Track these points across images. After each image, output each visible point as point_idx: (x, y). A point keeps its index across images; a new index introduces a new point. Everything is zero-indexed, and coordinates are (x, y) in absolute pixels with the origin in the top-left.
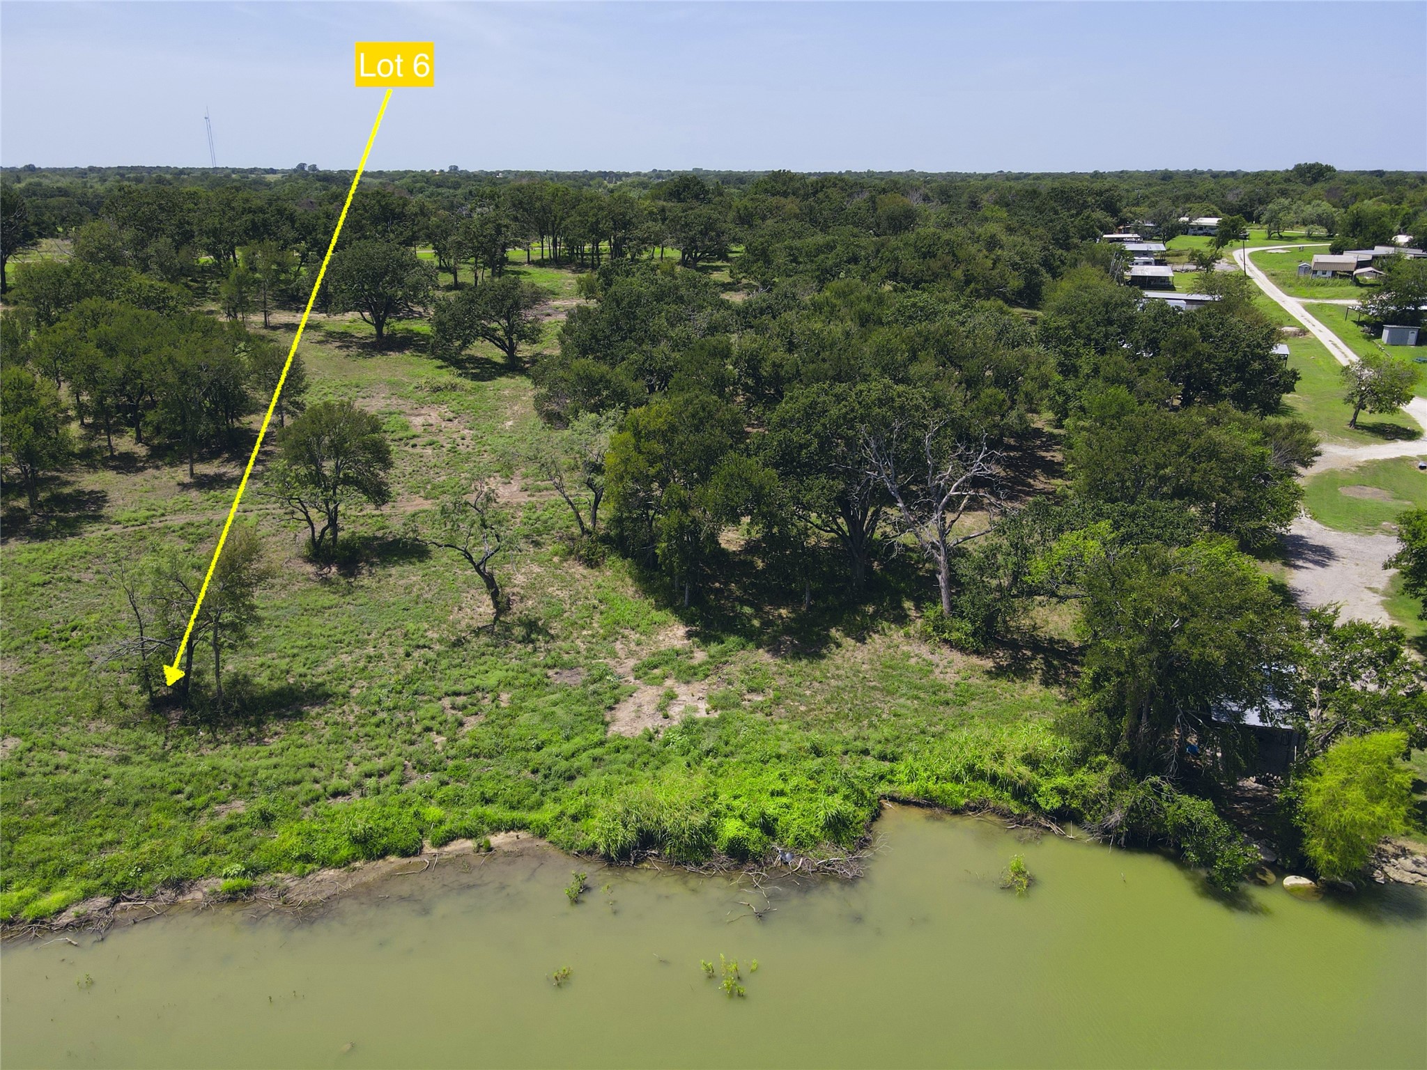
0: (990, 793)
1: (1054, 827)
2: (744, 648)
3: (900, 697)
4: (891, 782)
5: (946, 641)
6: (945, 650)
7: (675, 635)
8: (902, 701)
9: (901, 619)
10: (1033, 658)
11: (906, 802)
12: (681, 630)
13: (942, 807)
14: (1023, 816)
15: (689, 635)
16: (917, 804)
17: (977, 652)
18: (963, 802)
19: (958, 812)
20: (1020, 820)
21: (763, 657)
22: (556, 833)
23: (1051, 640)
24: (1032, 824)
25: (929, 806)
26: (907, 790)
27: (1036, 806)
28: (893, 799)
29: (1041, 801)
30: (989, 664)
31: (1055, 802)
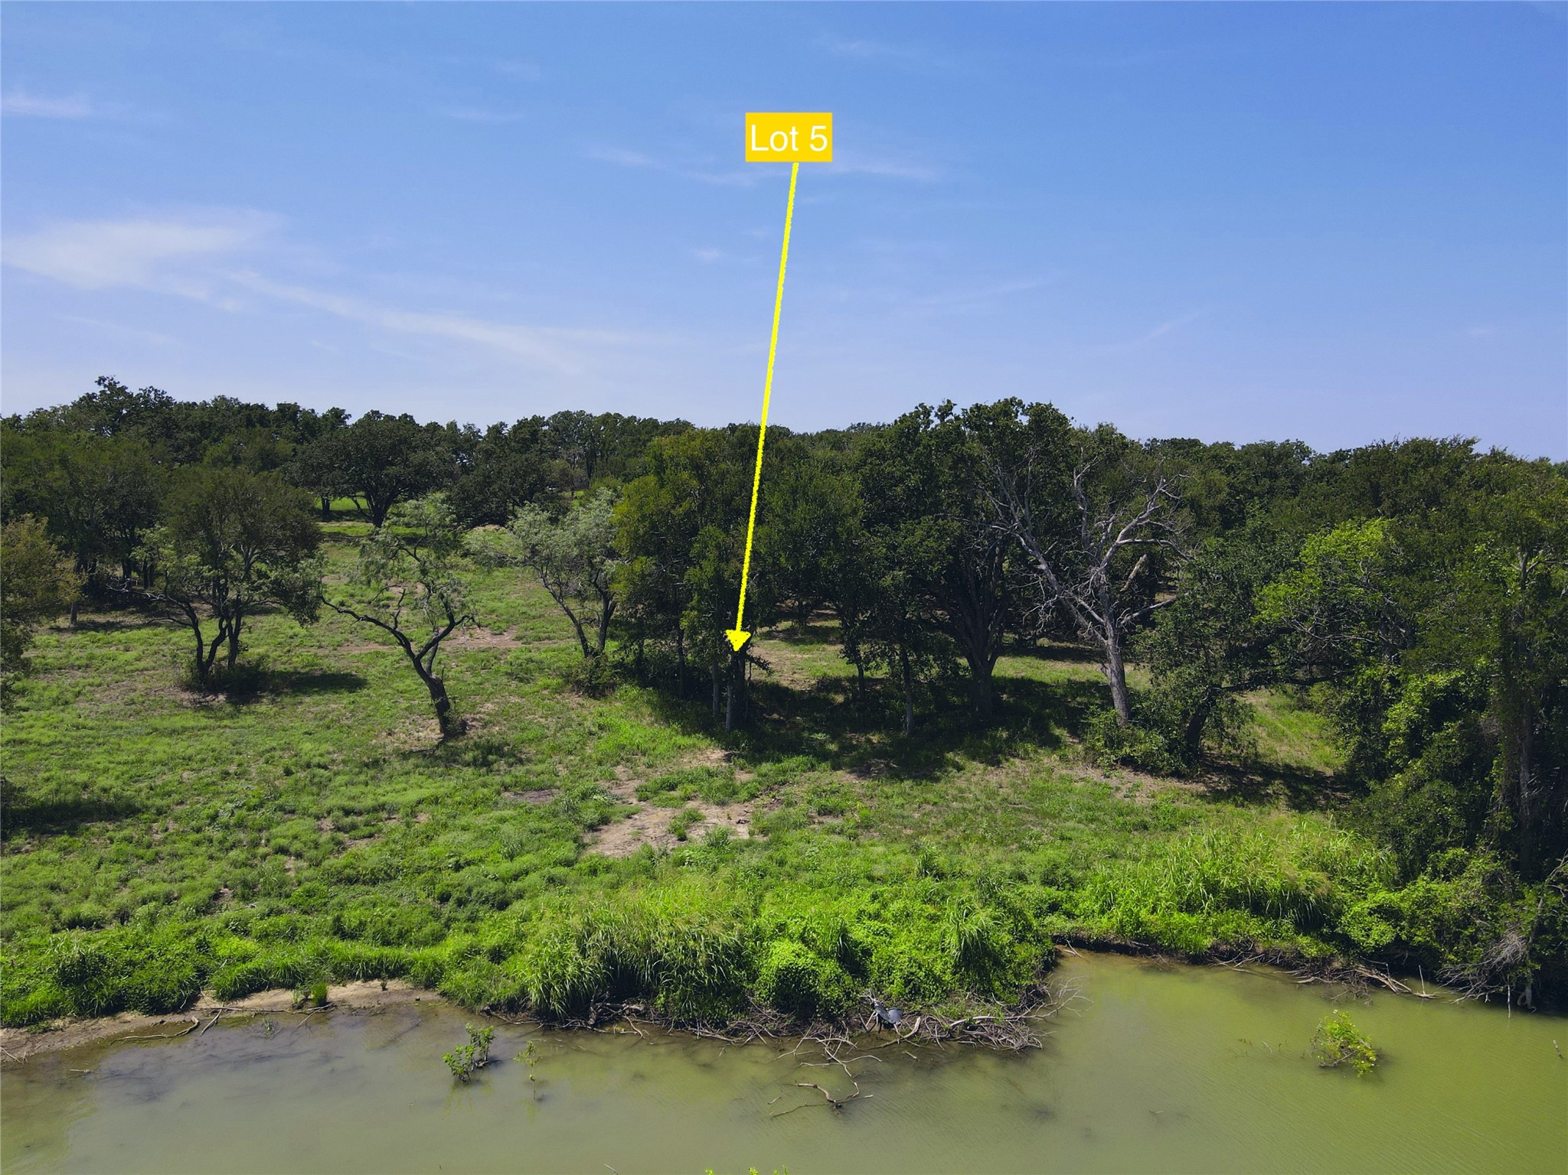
0: (1254, 927)
1: (1389, 981)
3: (1066, 820)
4: (1070, 915)
5: (1127, 762)
6: (1126, 773)
7: (713, 756)
8: (1071, 824)
9: (1054, 743)
11: (1100, 947)
12: (719, 754)
13: (1170, 952)
14: (1326, 961)
15: (728, 759)
16: (1124, 950)
17: (1177, 775)
18: (1208, 942)
19: (1199, 959)
20: (1319, 966)
21: (844, 778)
24: (1342, 975)
25: (1145, 952)
26: (1101, 926)
27: (1346, 943)
28: (1079, 943)
29: (1356, 933)
30: (1202, 788)
31: (1381, 933)
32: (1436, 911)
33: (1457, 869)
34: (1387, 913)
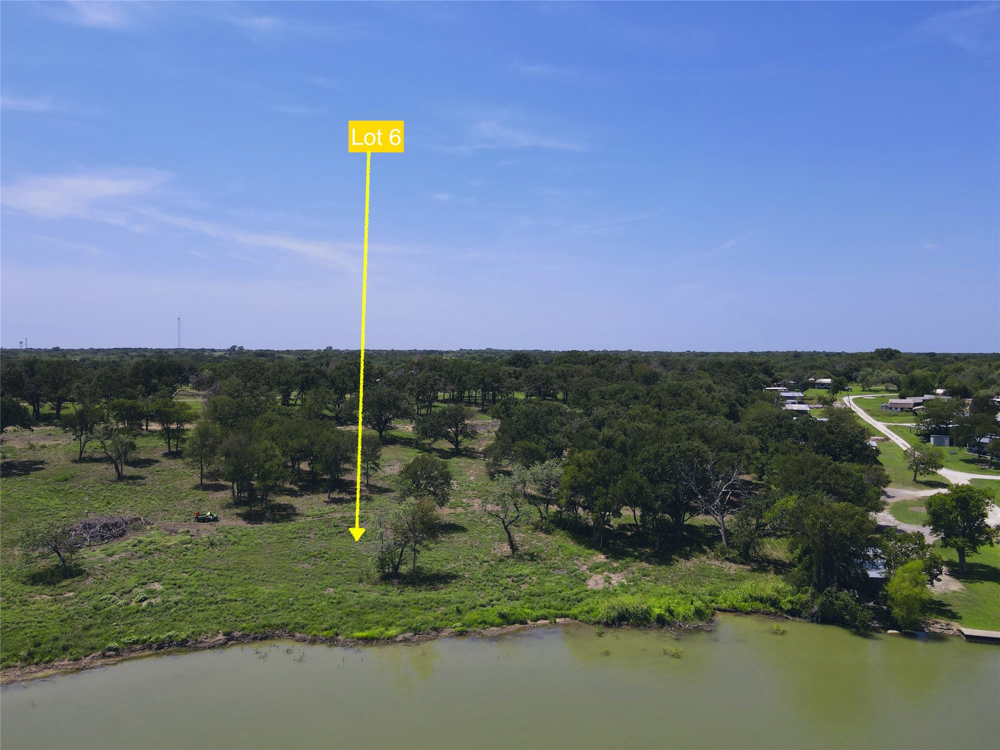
0: (760, 606)
1: (790, 618)
2: (635, 562)
3: (712, 578)
4: (716, 603)
5: (727, 559)
6: (728, 563)
7: (601, 558)
8: (713, 579)
9: (704, 552)
10: (768, 566)
11: (724, 611)
12: (603, 557)
13: (741, 612)
14: (777, 613)
15: (607, 558)
16: (730, 611)
17: (742, 563)
18: (750, 609)
19: (748, 613)
20: (775, 614)
21: (644, 565)
22: (581, 617)
23: (775, 560)
24: (780, 616)
25: (735, 612)
26: (724, 606)
27: (781, 609)
28: (719, 610)
29: (783, 607)
30: (749, 568)
31: (789, 606)
32: (801, 601)
33: (806, 591)
34: (791, 602)
